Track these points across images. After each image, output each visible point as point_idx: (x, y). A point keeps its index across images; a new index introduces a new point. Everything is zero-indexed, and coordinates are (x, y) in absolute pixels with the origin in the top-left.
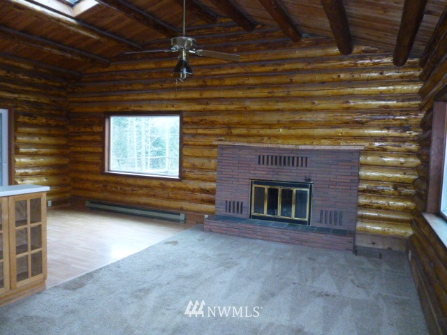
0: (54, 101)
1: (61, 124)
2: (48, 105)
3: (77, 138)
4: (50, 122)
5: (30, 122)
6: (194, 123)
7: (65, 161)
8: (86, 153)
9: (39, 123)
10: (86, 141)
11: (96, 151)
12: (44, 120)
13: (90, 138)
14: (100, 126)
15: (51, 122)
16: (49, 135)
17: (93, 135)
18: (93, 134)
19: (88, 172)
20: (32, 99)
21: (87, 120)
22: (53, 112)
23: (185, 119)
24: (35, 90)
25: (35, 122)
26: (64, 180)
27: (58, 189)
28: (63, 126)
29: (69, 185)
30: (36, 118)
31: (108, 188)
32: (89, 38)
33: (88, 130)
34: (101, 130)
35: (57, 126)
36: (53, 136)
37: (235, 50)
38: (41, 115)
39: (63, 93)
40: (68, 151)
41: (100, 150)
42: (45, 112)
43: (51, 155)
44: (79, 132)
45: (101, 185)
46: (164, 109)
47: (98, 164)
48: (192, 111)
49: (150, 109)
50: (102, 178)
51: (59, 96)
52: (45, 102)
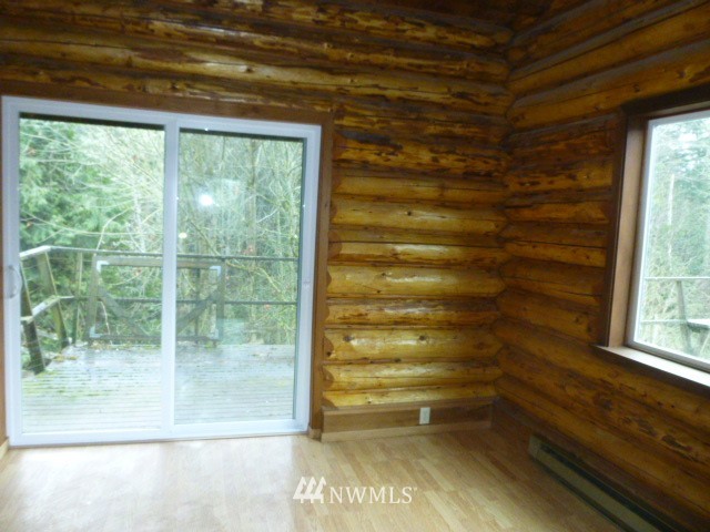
0: (461, 95)
1: (480, 166)
2: (442, 107)
3: (527, 214)
4: (443, 162)
5: (381, 161)
7: (490, 286)
8: (552, 264)
9: (411, 164)
10: (551, 225)
11: (583, 261)
12: (425, 156)
13: (565, 213)
14: (603, 164)
15: (447, 161)
16: (440, 204)
17: (575, 202)
18: (576, 196)
19: (552, 335)
20: (393, 89)
21: (561, 146)
22: (458, 130)
24: (404, 61)
25: (397, 160)
26: (481, 346)
27: (459, 372)
28: (488, 175)
29: (495, 363)
30: (397, 149)
31: (614, 415)
33: (561, 182)
34: (608, 181)
35: (468, 176)
36: (454, 206)
38: (420, 141)
39: (496, 69)
40: (499, 256)
41: (597, 259)
42: (432, 129)
43: (445, 265)
44: (535, 194)
45: (588, 396)
47: (585, 311)
50: (594, 370)
51: (483, 79)
52: (435, 97)
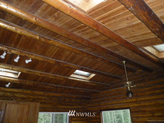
0: (82, 107)
3: (91, 121)
6: (136, 112)
13: (95, 120)
23: (132, 111)
32: (93, 85)
34: (99, 117)
37: (147, 80)
39: (85, 104)
44: (91, 118)
46: (122, 107)
48: (134, 107)
49: (117, 107)
52: (80, 108)
